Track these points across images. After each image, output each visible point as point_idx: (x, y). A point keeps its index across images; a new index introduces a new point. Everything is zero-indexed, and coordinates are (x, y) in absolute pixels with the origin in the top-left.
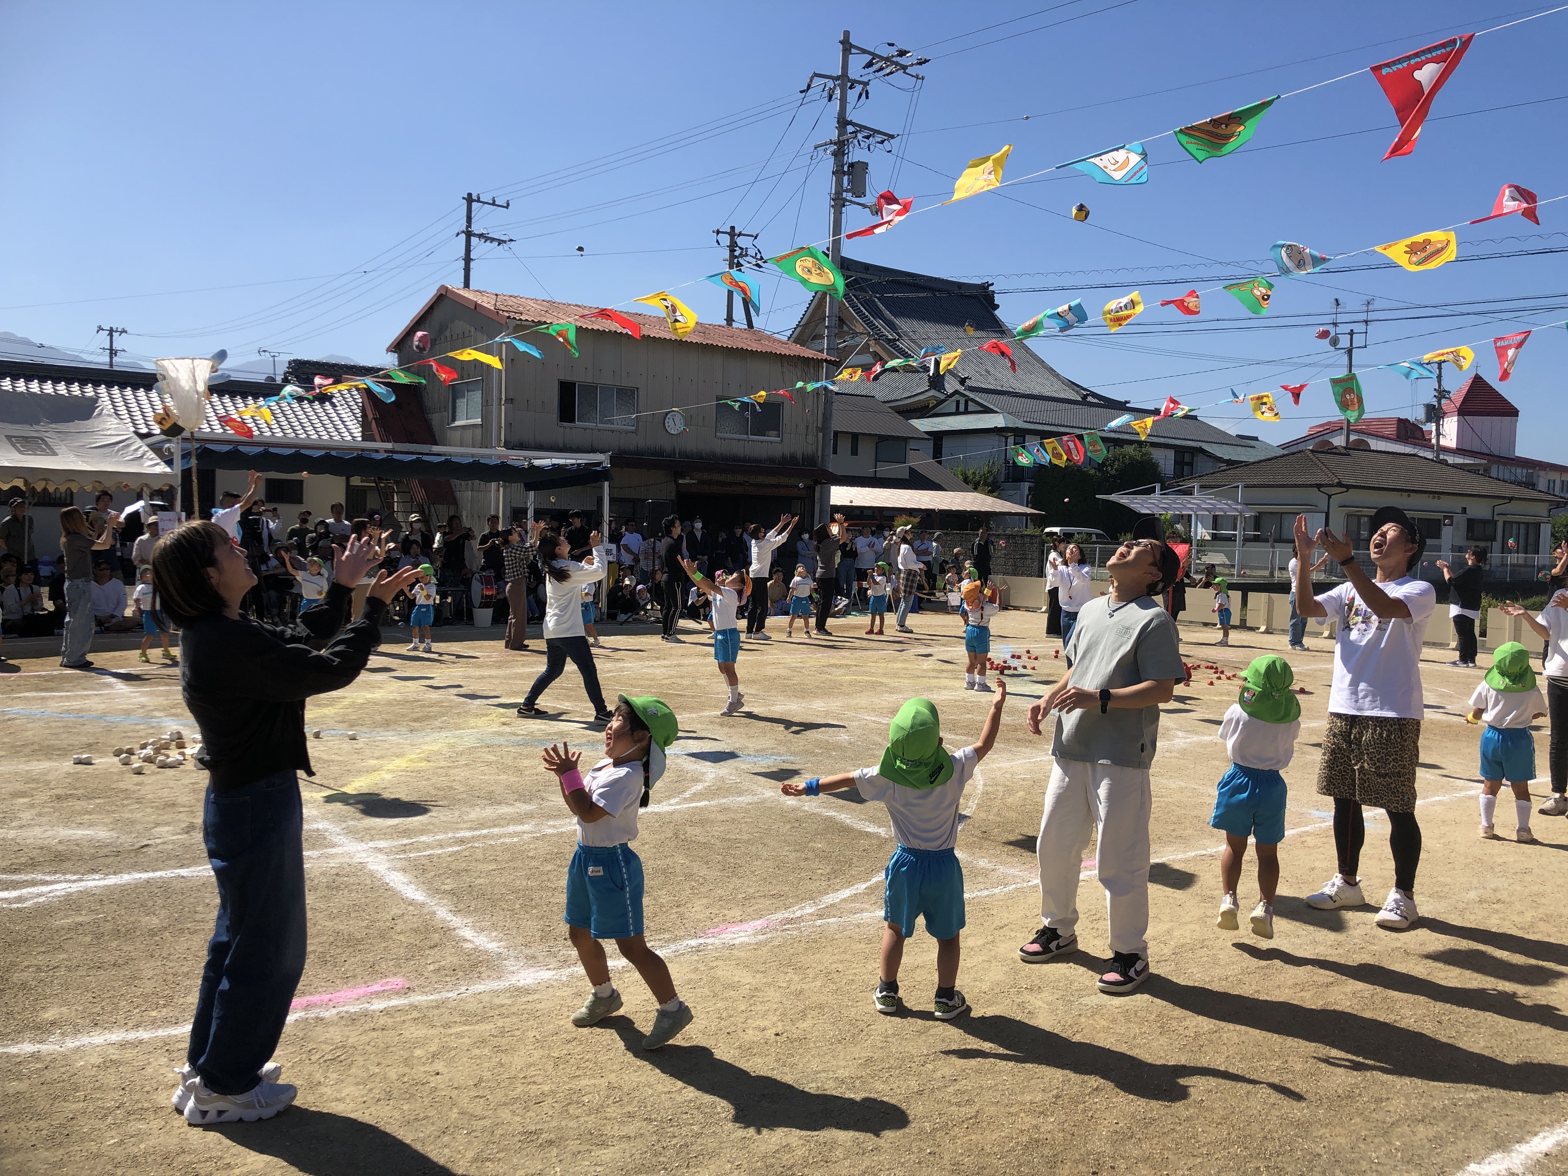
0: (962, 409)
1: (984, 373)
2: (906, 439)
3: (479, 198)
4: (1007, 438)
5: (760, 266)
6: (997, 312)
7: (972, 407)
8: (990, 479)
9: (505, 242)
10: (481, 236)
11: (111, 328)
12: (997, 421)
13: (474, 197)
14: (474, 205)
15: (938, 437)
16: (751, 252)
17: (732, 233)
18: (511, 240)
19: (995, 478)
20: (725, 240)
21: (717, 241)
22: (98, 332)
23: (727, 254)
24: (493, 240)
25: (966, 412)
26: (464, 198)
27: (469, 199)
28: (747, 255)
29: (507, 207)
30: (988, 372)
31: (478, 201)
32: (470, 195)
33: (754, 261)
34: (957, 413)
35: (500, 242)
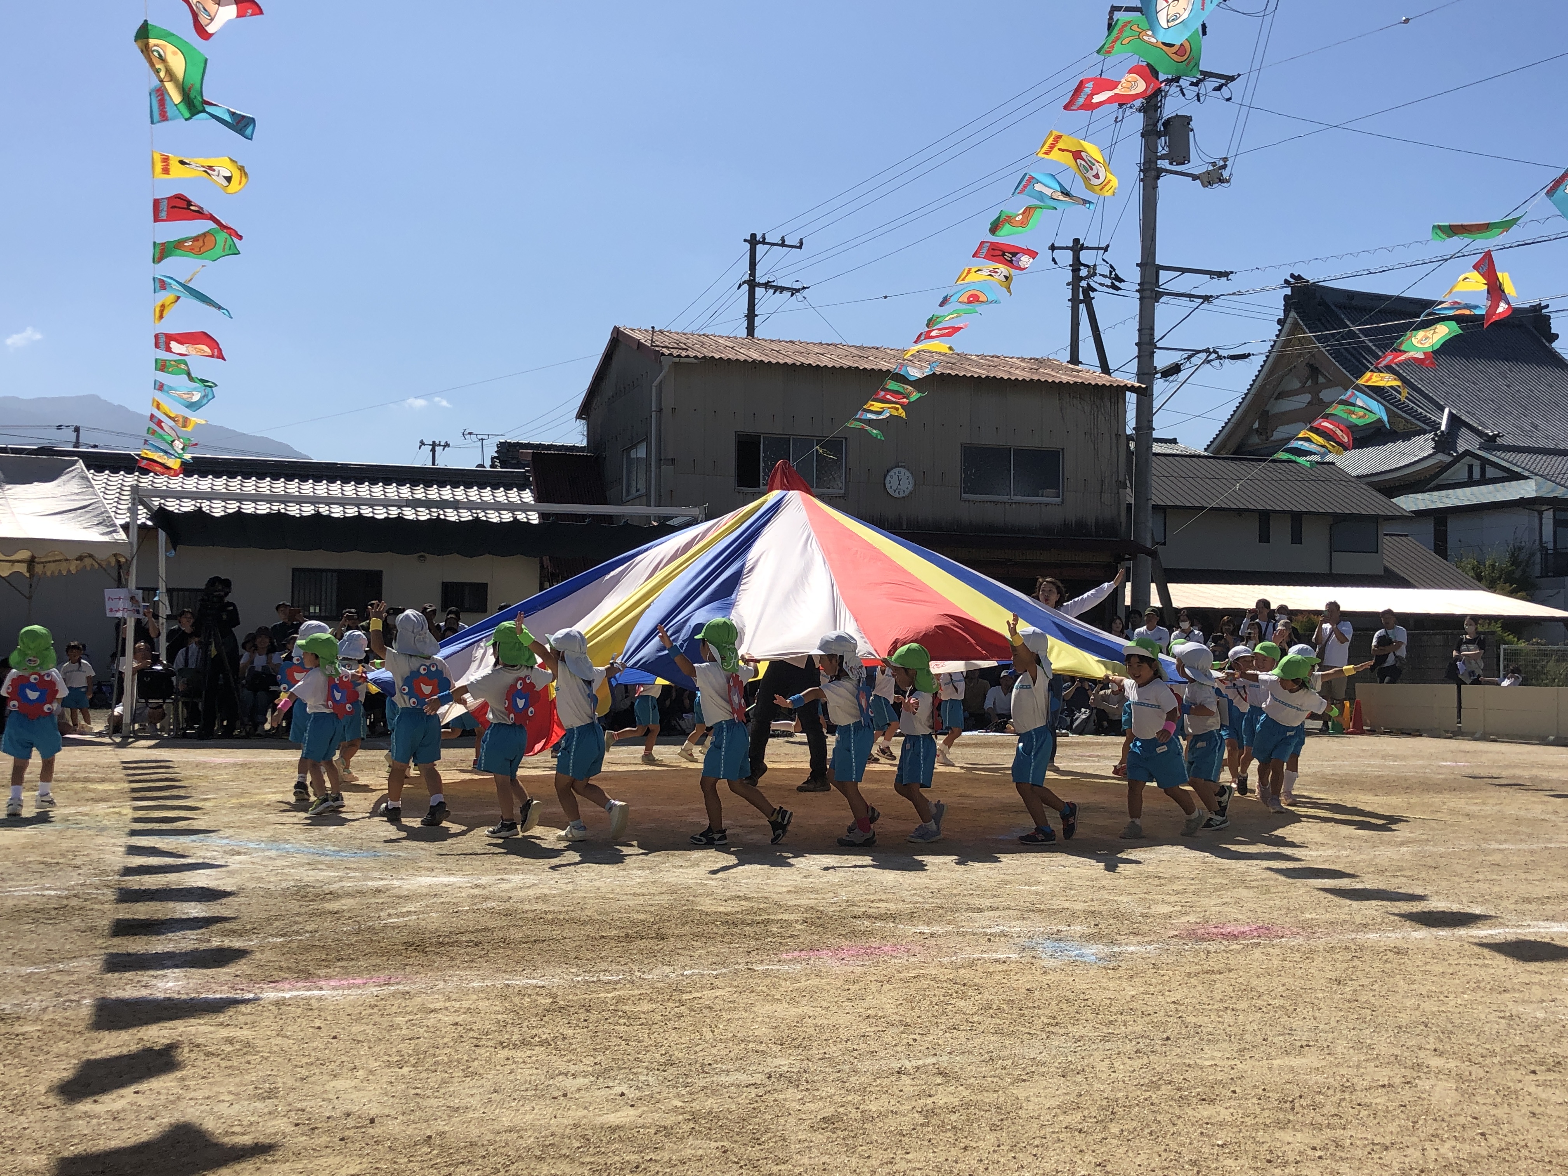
0: (1477, 475)
1: (1528, 428)
2: (1375, 520)
3: (764, 238)
4: (1541, 513)
5: (1118, 289)
6: (1554, 345)
7: (1491, 472)
8: (1518, 574)
9: (798, 291)
10: (767, 285)
11: (434, 442)
12: (1527, 489)
13: (759, 238)
14: (759, 247)
15: (1440, 516)
16: (1103, 269)
17: (1077, 247)
18: (804, 288)
19: (1524, 571)
20: (1066, 258)
21: (1054, 260)
22: (420, 448)
23: (1069, 276)
24: (782, 289)
25: (1484, 481)
26: (745, 241)
27: (753, 241)
28: (1095, 274)
29: (800, 247)
30: (1536, 427)
31: (764, 242)
32: (753, 236)
33: (1108, 282)
34: (1470, 482)
35: (794, 291)
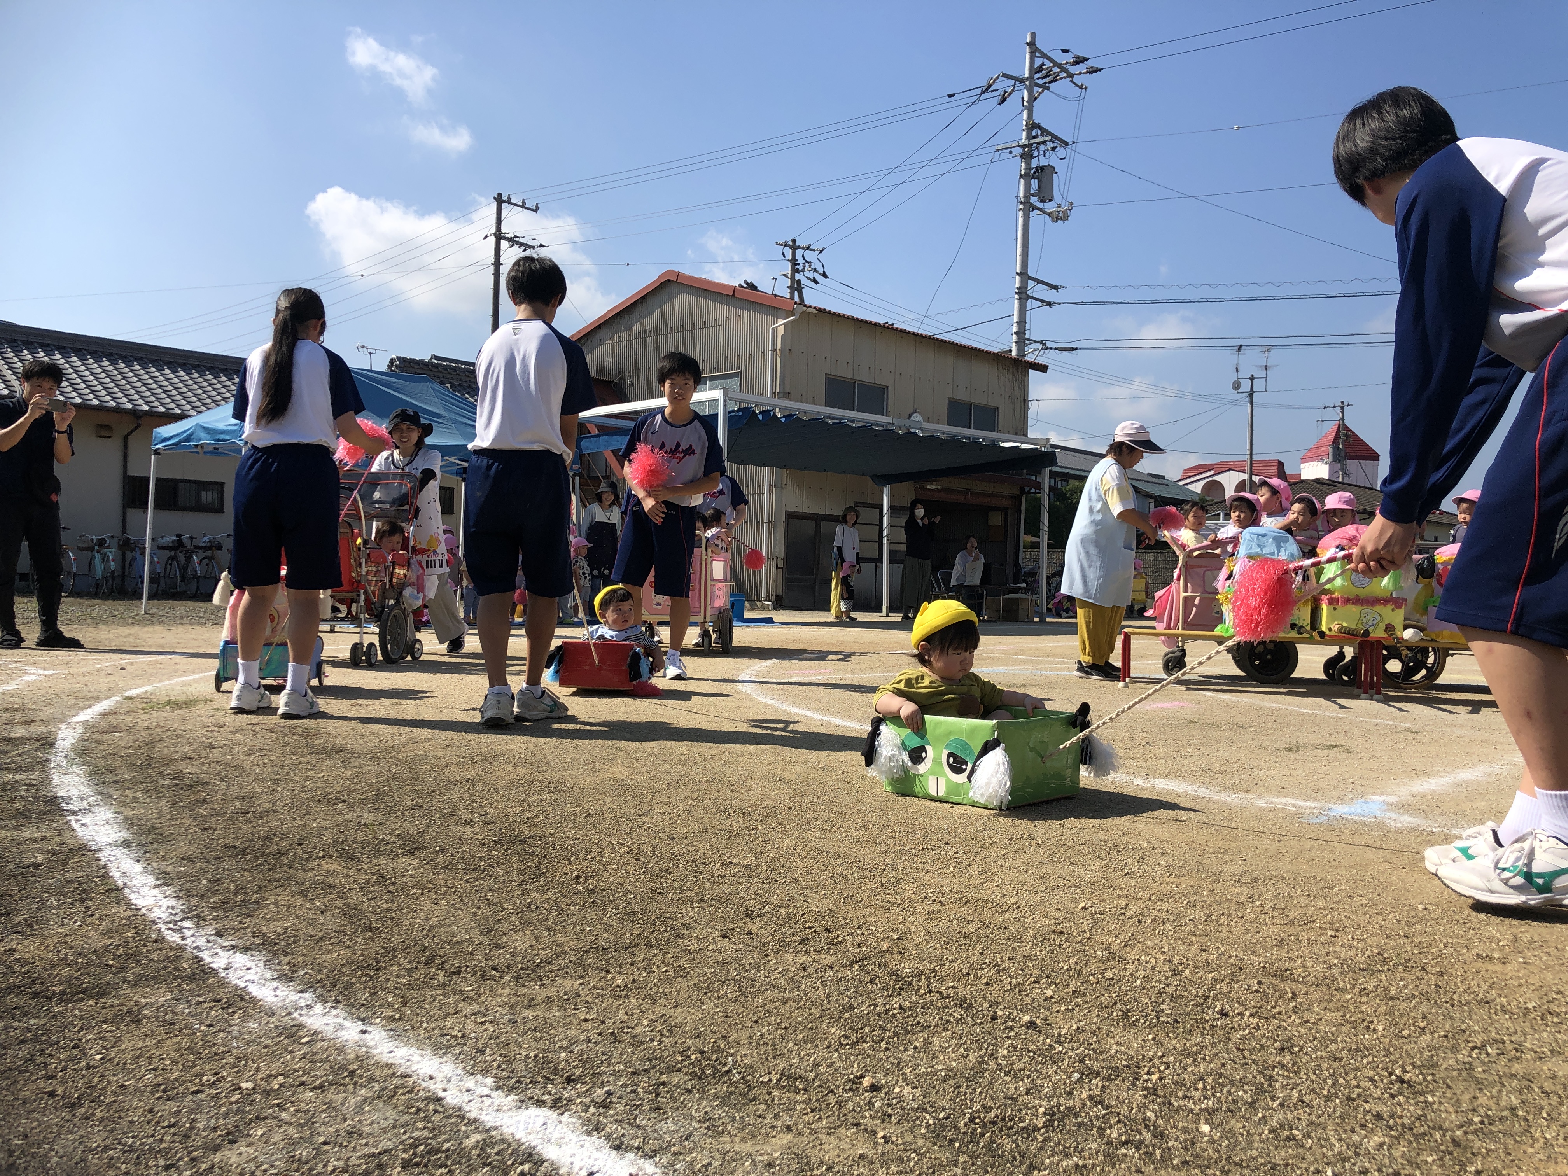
3: (509, 198)
10: (509, 240)
13: (505, 198)
14: (504, 205)
17: (794, 247)
20: (789, 253)
21: (782, 252)
26: (494, 198)
27: (500, 200)
29: (536, 211)
31: (509, 201)
32: (500, 195)
